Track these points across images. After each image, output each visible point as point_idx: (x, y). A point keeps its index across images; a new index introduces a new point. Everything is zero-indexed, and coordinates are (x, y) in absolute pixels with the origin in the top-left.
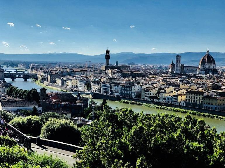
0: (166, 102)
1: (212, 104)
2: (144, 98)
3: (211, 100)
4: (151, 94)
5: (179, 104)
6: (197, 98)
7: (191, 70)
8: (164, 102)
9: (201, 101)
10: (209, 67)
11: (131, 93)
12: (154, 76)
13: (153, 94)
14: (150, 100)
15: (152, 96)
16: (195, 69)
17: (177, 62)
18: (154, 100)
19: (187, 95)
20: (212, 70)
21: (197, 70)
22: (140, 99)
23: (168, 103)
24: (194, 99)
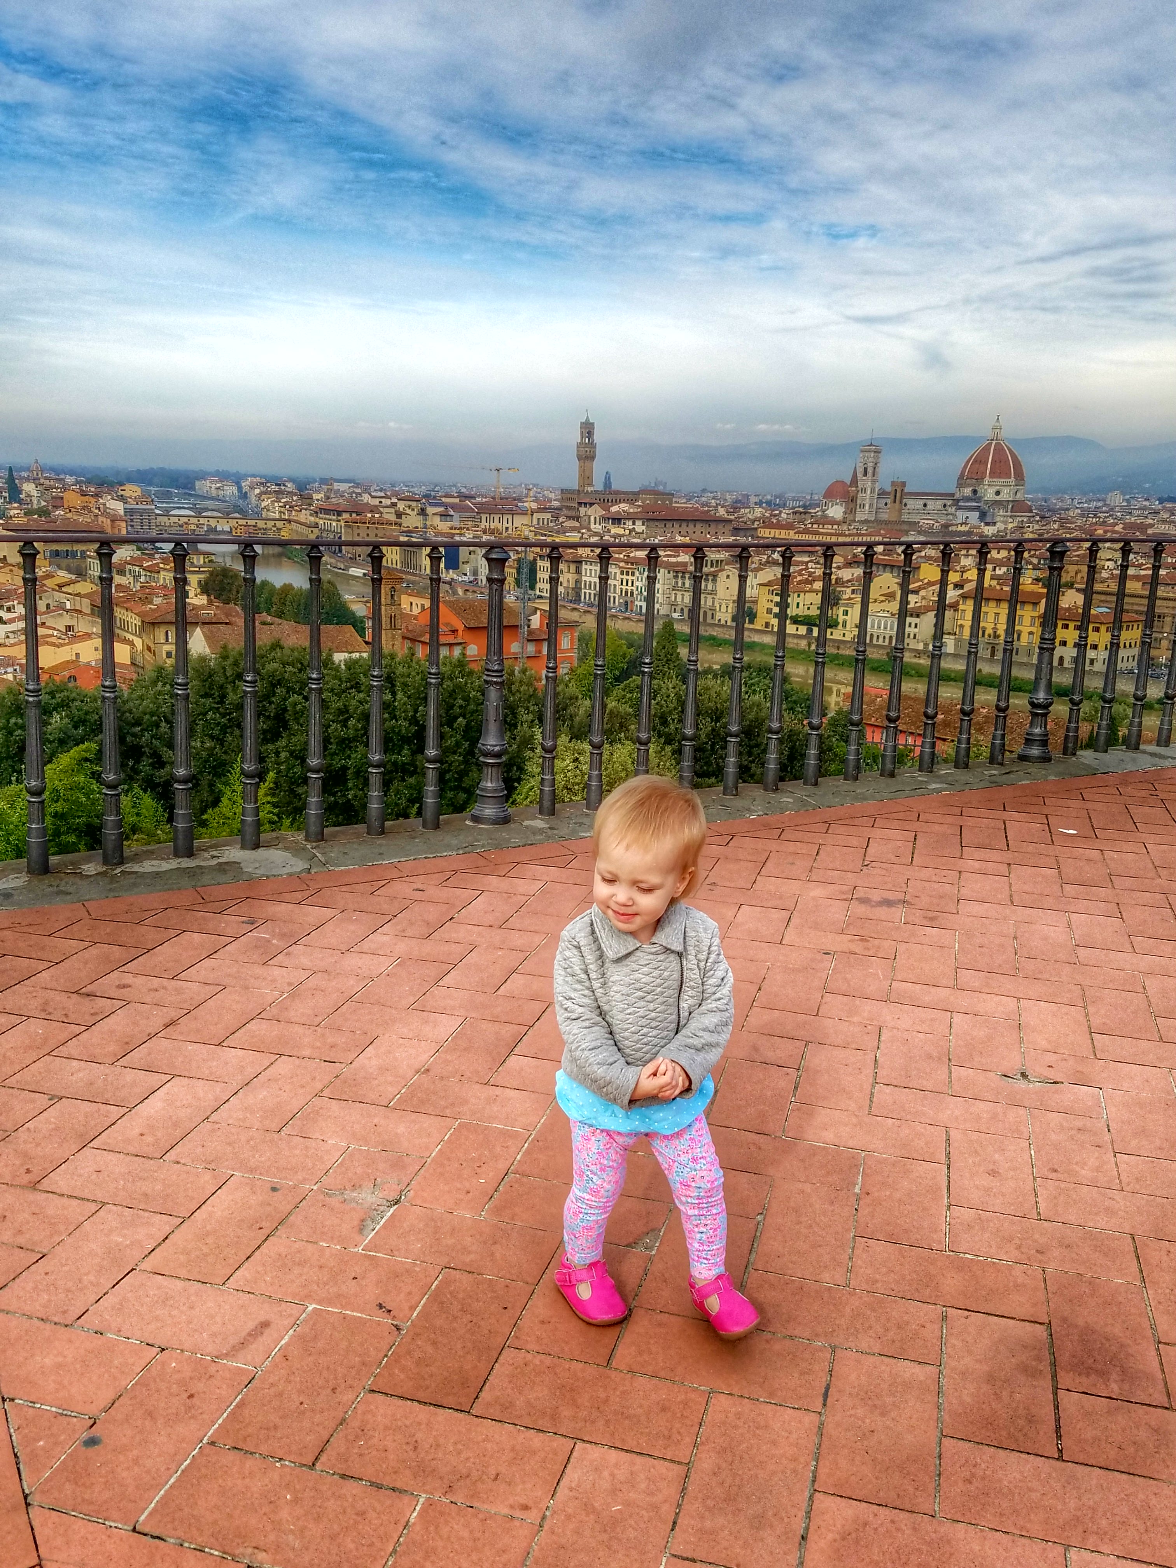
2: (767, 625)
3: (1071, 626)
4: (798, 607)
5: (926, 645)
7: (922, 506)
9: (1025, 630)
10: (998, 493)
11: (713, 602)
12: (783, 532)
13: (806, 607)
14: (797, 630)
15: (805, 614)
16: (940, 503)
17: (865, 474)
18: (812, 631)
19: (961, 607)
20: (1010, 507)
21: (945, 506)
22: (751, 626)
23: (875, 642)
24: (993, 626)
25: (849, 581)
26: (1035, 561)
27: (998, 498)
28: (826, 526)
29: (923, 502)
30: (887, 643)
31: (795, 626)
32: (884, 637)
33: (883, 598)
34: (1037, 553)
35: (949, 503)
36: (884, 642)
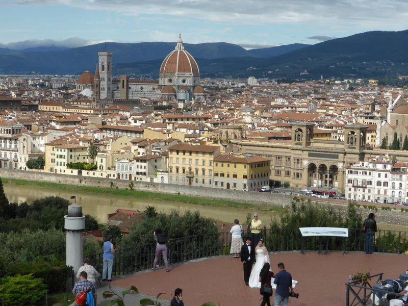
0: (116, 176)
1: (235, 176)
2: (51, 169)
3: (232, 165)
4: (71, 157)
5: (152, 179)
6: (197, 164)
7: (139, 90)
8: (112, 177)
9: (207, 168)
10: (184, 81)
11: (16, 156)
12: (55, 107)
13: (76, 158)
14: (72, 172)
15: (76, 162)
16: (150, 88)
17: (103, 69)
18: (81, 172)
19: (170, 155)
20: (192, 90)
21: (154, 89)
22: (42, 171)
23: (121, 178)
24: (189, 166)
25: (102, 140)
26: (209, 125)
27: (185, 84)
28: (82, 103)
29: (140, 86)
30: (128, 179)
31: (70, 170)
32: (126, 175)
33: (123, 151)
34: (210, 120)
35: (156, 87)
36: (126, 178)
